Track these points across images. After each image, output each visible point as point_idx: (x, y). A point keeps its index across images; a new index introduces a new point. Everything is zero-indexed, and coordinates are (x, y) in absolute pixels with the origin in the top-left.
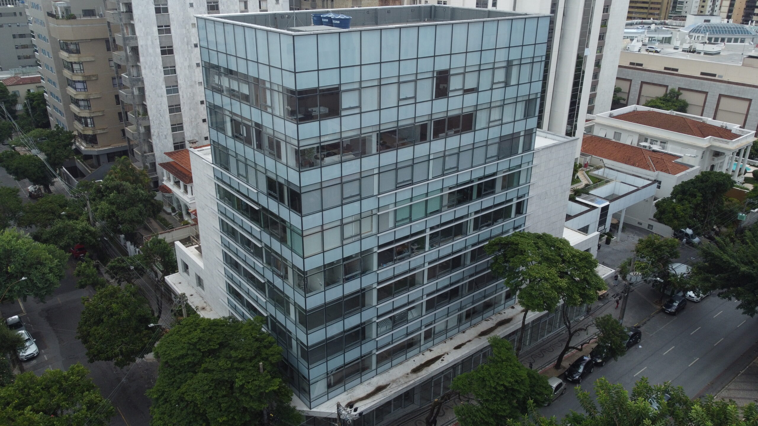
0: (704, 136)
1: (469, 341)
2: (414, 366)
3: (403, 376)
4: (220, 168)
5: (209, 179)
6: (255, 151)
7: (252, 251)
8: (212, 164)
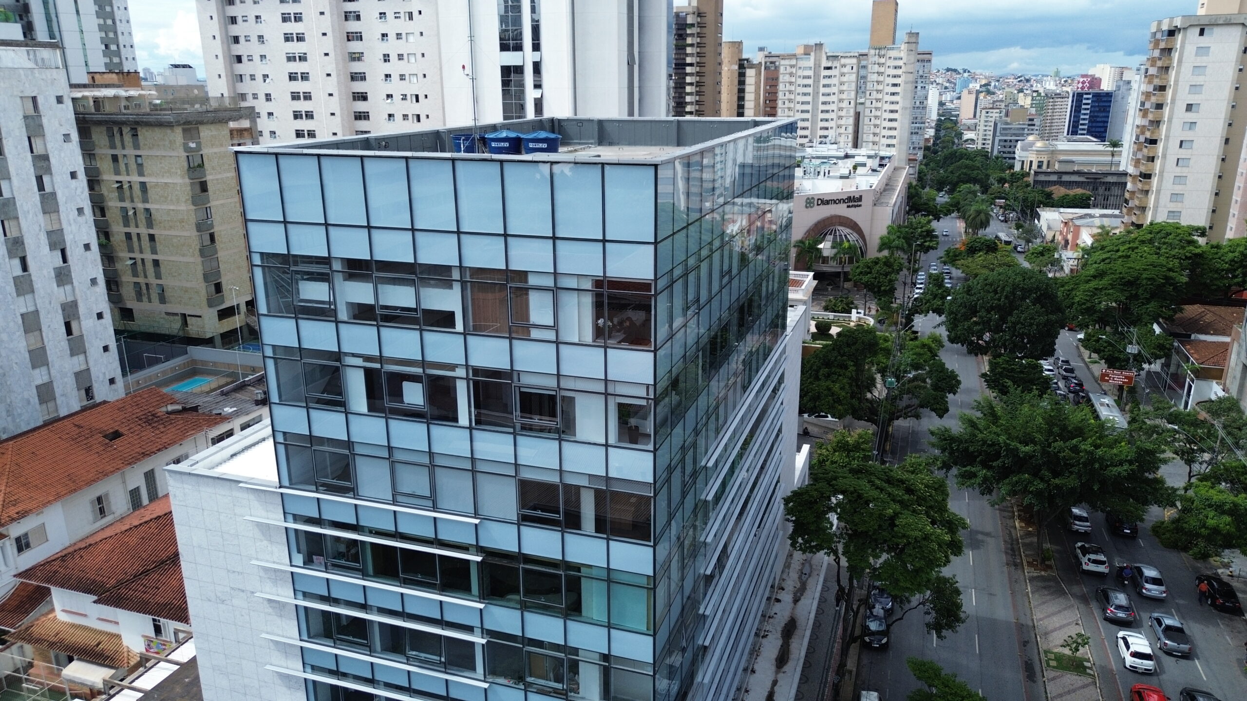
1: (775, 683)
4: (317, 491)
5: (259, 525)
6: (474, 432)
7: (443, 659)
8: (280, 487)
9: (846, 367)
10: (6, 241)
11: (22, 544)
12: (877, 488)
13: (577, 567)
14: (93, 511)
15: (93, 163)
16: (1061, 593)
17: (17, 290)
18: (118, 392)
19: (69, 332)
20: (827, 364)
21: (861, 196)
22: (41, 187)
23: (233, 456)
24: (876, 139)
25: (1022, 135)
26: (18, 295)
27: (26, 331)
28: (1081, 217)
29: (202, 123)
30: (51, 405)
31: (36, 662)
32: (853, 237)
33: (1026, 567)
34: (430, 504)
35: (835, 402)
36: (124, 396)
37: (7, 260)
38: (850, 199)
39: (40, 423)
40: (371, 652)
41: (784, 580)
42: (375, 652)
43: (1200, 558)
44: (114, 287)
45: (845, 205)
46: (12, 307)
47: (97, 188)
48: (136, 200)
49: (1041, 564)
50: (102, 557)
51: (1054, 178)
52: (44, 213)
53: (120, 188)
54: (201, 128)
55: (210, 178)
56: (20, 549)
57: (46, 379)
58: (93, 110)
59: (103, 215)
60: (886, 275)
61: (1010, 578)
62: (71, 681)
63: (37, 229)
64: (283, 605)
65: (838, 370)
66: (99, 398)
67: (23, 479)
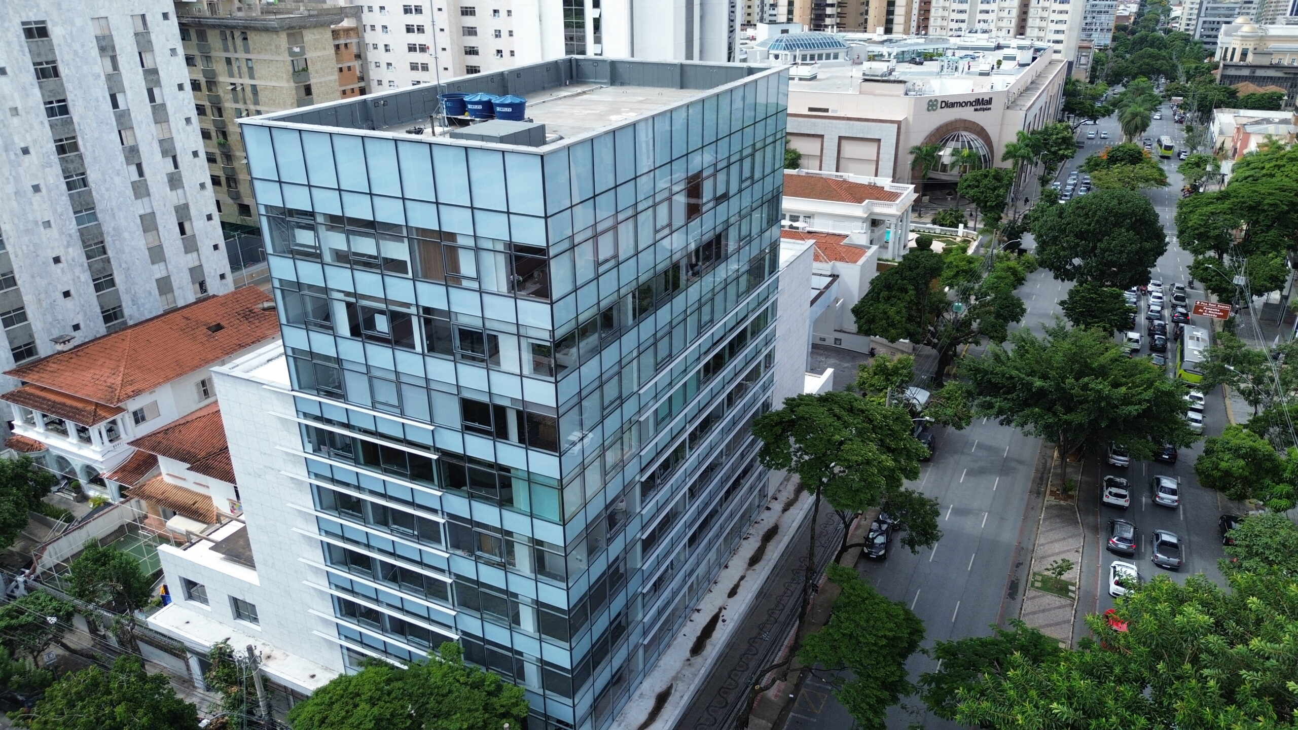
0: (860, 201)
1: (742, 578)
2: (690, 643)
3: (684, 665)
4: (318, 395)
5: (280, 419)
6: (426, 358)
7: (416, 533)
8: (292, 390)
9: (906, 291)
10: (124, 149)
11: (139, 417)
12: (835, 415)
13: (507, 469)
14: (199, 393)
15: (210, 65)
16: (1075, 522)
17: (135, 194)
18: (229, 286)
19: (183, 232)
20: (889, 287)
21: (991, 99)
22: (152, 99)
23: (269, 361)
24: (1044, 24)
25: (1231, 16)
26: (136, 198)
27: (145, 231)
28: (1257, 123)
29: (305, 27)
30: (169, 296)
31: (149, 515)
32: (978, 144)
33: (1047, 496)
34: (398, 411)
35: (889, 325)
36: (233, 290)
37: (125, 166)
38: (978, 102)
39: (161, 312)
40: (365, 522)
41: (780, 491)
42: (369, 523)
43: (1235, 499)
44: (232, 184)
45: (973, 108)
46: (131, 209)
47: (214, 89)
48: (248, 102)
49: (1062, 493)
50: (196, 433)
51: (1246, 72)
52: (156, 123)
53: (234, 90)
54: (305, 32)
55: (314, 81)
56: (137, 422)
57: (164, 274)
58: (208, 14)
59: (221, 116)
60: (994, 189)
61: (1028, 504)
62: (173, 532)
63: (150, 137)
64: (301, 483)
65: (898, 294)
66: (211, 291)
67: (139, 362)
